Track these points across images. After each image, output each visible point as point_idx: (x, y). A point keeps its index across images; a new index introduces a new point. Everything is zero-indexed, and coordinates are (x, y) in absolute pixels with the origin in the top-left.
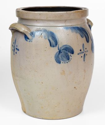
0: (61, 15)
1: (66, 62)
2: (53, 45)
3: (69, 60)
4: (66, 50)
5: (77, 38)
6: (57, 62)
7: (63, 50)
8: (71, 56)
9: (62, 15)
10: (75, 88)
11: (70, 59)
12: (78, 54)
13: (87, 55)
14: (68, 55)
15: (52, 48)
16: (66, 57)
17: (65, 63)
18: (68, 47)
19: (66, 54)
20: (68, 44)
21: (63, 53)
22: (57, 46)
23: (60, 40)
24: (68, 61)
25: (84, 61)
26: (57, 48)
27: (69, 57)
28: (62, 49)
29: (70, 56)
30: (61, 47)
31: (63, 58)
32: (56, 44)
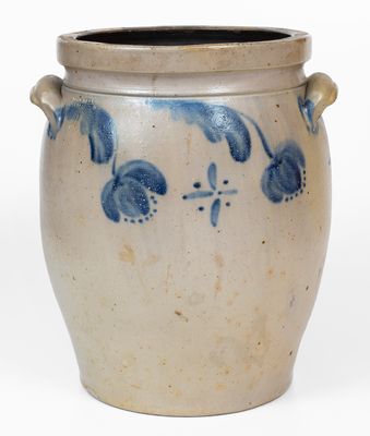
0: (134, 55)
1: (137, 220)
2: (99, 156)
3: (148, 215)
4: (139, 179)
5: (188, 142)
6: (108, 215)
7: (127, 175)
8: (155, 202)
9: (135, 58)
10: (178, 314)
11: (151, 212)
12: (185, 197)
13: (228, 204)
14: (145, 197)
15: (96, 166)
16: (137, 201)
17: (133, 221)
18: (146, 167)
19: (138, 190)
20: (147, 160)
21: (126, 187)
22: (111, 161)
23: (121, 141)
24: (143, 217)
25: (214, 225)
26: (111, 169)
27: (146, 202)
28: (126, 172)
29: (151, 202)
30: (121, 167)
31: (127, 204)
32: (109, 155)
